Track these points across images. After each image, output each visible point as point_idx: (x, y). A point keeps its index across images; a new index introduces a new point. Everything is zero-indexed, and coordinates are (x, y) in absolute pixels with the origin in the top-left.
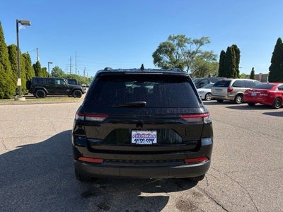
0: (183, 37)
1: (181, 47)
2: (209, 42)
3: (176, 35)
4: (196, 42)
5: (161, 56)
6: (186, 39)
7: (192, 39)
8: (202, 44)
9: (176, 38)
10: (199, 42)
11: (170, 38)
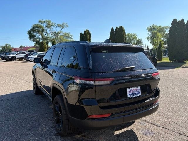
0: (50, 22)
1: (49, 28)
2: (67, 27)
3: (44, 20)
4: (60, 26)
5: (35, 34)
6: (52, 24)
7: (56, 24)
8: (63, 28)
9: (45, 22)
10: (62, 26)
11: (40, 21)
